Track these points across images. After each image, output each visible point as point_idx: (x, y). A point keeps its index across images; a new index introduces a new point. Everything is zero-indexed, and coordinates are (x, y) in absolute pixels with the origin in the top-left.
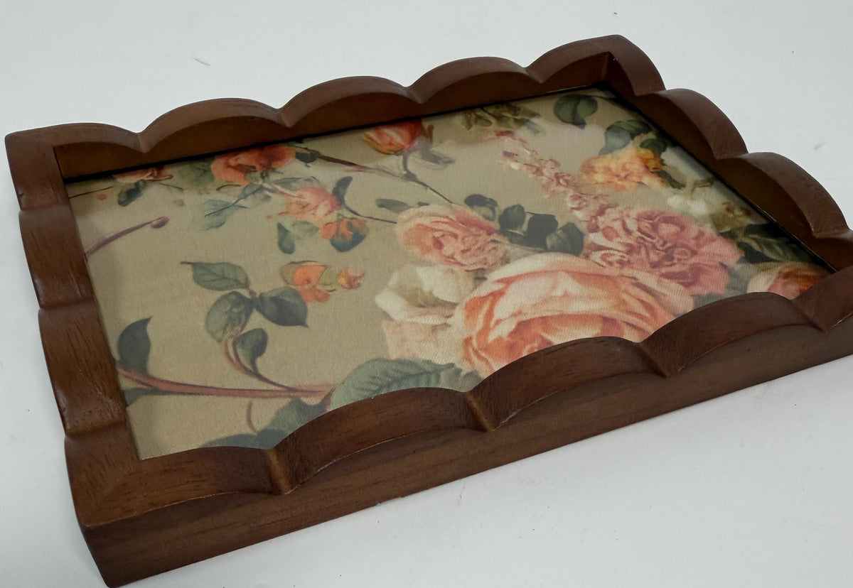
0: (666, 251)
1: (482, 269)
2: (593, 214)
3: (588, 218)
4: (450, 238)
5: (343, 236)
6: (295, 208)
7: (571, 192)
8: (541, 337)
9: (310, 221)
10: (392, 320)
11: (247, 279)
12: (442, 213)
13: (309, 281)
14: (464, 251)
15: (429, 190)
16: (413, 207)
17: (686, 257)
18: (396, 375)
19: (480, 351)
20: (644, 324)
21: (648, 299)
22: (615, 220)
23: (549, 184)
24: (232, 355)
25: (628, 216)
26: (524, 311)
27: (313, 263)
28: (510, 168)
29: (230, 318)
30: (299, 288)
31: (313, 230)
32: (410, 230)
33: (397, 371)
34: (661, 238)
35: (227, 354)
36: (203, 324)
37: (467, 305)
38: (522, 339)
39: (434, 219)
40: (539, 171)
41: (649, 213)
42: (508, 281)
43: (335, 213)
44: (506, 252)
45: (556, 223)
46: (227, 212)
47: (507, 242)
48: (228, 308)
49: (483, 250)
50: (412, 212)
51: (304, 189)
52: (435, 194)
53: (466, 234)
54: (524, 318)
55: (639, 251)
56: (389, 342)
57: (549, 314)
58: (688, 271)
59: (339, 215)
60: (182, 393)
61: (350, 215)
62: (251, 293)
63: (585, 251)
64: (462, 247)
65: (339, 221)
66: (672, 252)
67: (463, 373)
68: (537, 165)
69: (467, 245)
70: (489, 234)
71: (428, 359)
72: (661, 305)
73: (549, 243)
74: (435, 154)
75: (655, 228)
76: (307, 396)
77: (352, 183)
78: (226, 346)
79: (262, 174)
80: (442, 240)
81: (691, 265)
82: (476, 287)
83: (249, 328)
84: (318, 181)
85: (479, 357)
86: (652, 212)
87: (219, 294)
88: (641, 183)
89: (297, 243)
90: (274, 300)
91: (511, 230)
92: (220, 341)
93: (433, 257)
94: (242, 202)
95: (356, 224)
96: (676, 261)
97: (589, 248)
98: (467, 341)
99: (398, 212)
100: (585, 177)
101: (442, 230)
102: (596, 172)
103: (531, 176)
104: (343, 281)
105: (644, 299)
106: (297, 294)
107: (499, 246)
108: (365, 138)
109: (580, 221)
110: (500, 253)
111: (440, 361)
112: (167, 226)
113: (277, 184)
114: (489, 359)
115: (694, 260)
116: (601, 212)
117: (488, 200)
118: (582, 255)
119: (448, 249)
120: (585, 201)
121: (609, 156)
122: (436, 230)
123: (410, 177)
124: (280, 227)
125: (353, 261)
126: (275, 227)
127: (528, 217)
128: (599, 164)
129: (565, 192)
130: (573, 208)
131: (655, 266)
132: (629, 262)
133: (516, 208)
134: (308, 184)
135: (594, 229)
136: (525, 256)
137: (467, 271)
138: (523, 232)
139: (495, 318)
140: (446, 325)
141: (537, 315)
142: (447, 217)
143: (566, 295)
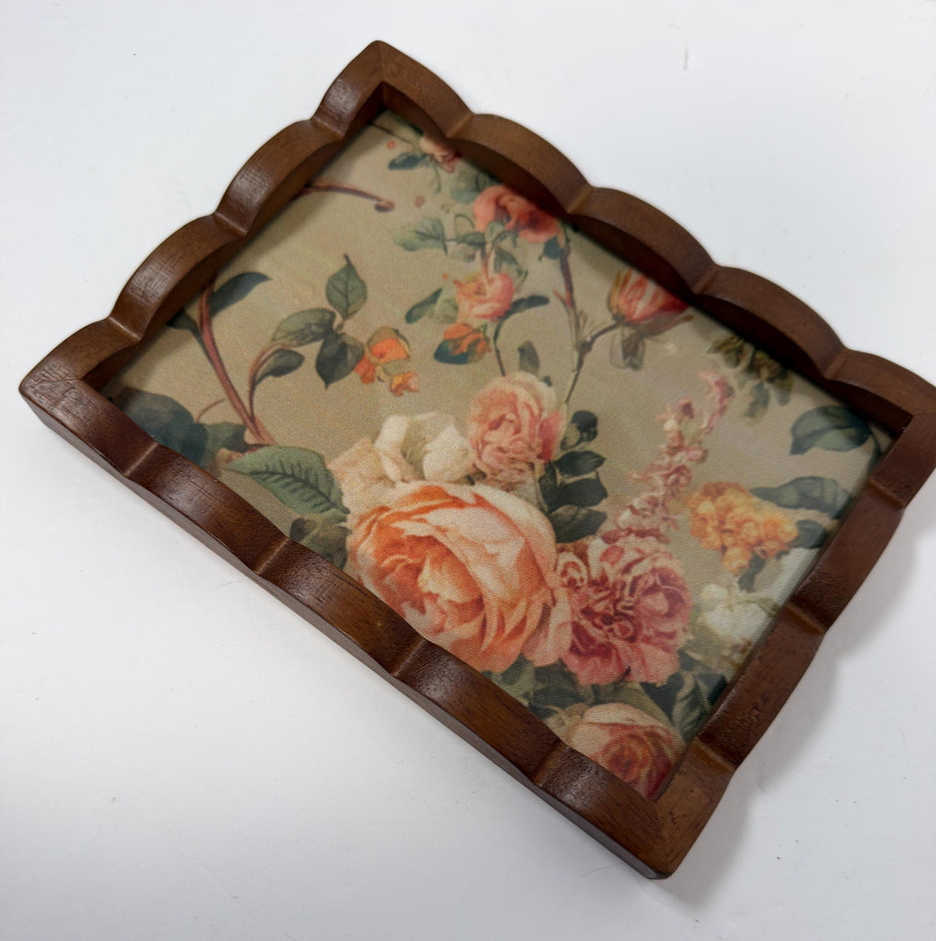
0: (617, 613)
1: (484, 475)
2: (634, 528)
3: (623, 526)
4: (512, 430)
5: (457, 347)
6: (473, 286)
7: (659, 494)
8: (424, 560)
9: (461, 310)
10: (373, 441)
11: (355, 312)
12: (545, 403)
13: (381, 356)
14: (500, 449)
15: (573, 375)
16: (537, 376)
17: (619, 634)
18: (312, 479)
19: (376, 524)
20: (493, 634)
21: (531, 624)
22: (639, 551)
23: (660, 467)
24: (263, 359)
25: (654, 560)
26: (448, 534)
27: (406, 346)
28: (664, 422)
29: (303, 330)
30: (368, 354)
31: (450, 320)
32: (502, 392)
33: (317, 479)
34: (638, 602)
35: (263, 353)
36: (285, 316)
37: (429, 487)
38: (411, 548)
39: (532, 402)
40: (674, 450)
41: (672, 576)
42: (481, 502)
43: (484, 321)
44: (523, 482)
45: (596, 502)
46: (430, 242)
47: (538, 476)
48: (313, 321)
49: (513, 463)
50: (531, 378)
51: (505, 276)
52: (570, 383)
53: (527, 438)
54: (440, 537)
55: (601, 591)
56: (346, 454)
57: (458, 554)
58: (597, 643)
59: (485, 326)
60: (206, 352)
61: (490, 333)
62: (341, 326)
63: (569, 545)
64: (503, 445)
65: (476, 331)
66: (620, 620)
67: (343, 524)
68: (687, 442)
69: (511, 447)
70: (539, 457)
71: (344, 491)
72: (529, 638)
73: (560, 510)
74: (641, 348)
75: (653, 589)
76: (252, 432)
77: (541, 309)
78: (271, 348)
79: (504, 232)
80: (504, 425)
81: (610, 644)
82: (458, 482)
83: (300, 350)
84: (523, 281)
85: (369, 528)
86: (676, 578)
87: (326, 305)
88: (724, 549)
89: (425, 319)
90: (344, 346)
91: (557, 471)
92: (273, 340)
93: (474, 430)
94: (452, 246)
95: (479, 347)
96: (606, 628)
97: (575, 547)
98: (383, 509)
99: (523, 368)
100: (697, 494)
101: (518, 416)
102: (713, 500)
103: (663, 447)
104: (398, 380)
105: (528, 623)
106: (360, 357)
107: (529, 473)
108: (623, 276)
109: (615, 523)
110: (517, 477)
111: (346, 502)
112: (382, 215)
113: (496, 253)
114: (371, 535)
115: (620, 644)
116: (642, 534)
117: (592, 430)
118: (560, 545)
119: (494, 436)
120: (653, 512)
121: (755, 500)
122: (515, 411)
123: (584, 348)
124: (437, 294)
125: (429, 373)
126: (434, 289)
127: (591, 475)
128: (730, 497)
129: (654, 488)
130: (632, 508)
131: (587, 612)
132: (578, 588)
133: (596, 459)
134: (514, 274)
135: (608, 539)
136: (527, 500)
137: (474, 465)
138: (562, 483)
139: (423, 516)
140: (393, 484)
141: (449, 546)
142: (541, 410)
143: (493, 557)
